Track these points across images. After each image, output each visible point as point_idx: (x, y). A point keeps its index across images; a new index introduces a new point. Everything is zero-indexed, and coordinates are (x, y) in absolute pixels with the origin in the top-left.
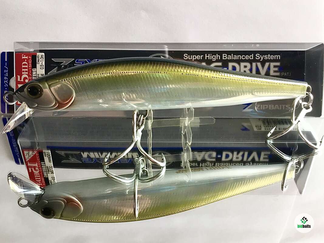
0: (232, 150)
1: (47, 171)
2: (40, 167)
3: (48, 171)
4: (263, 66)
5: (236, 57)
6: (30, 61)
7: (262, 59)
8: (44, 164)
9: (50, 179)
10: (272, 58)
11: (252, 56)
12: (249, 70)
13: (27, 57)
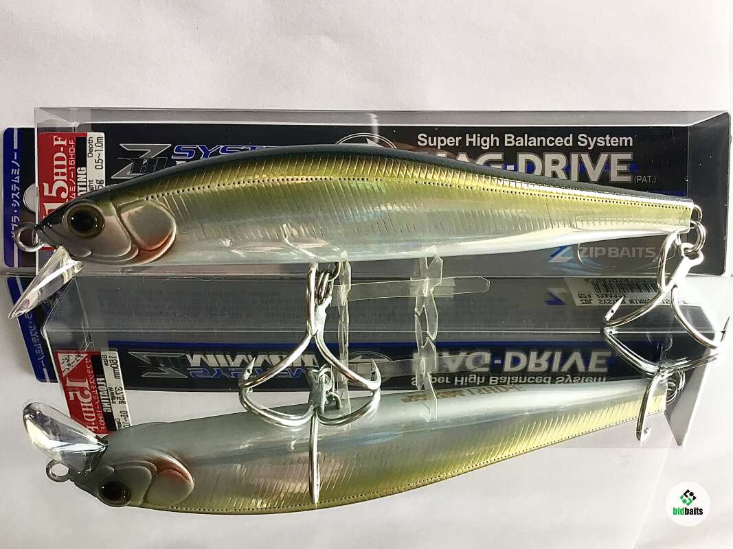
0: (526, 347)
1: (111, 398)
2: (95, 389)
3: (113, 398)
4: (594, 161)
5: (534, 142)
6: (72, 150)
7: (592, 144)
8: (102, 381)
9: (116, 415)
10: (615, 143)
11: (571, 139)
12: (562, 169)
13: (64, 143)
